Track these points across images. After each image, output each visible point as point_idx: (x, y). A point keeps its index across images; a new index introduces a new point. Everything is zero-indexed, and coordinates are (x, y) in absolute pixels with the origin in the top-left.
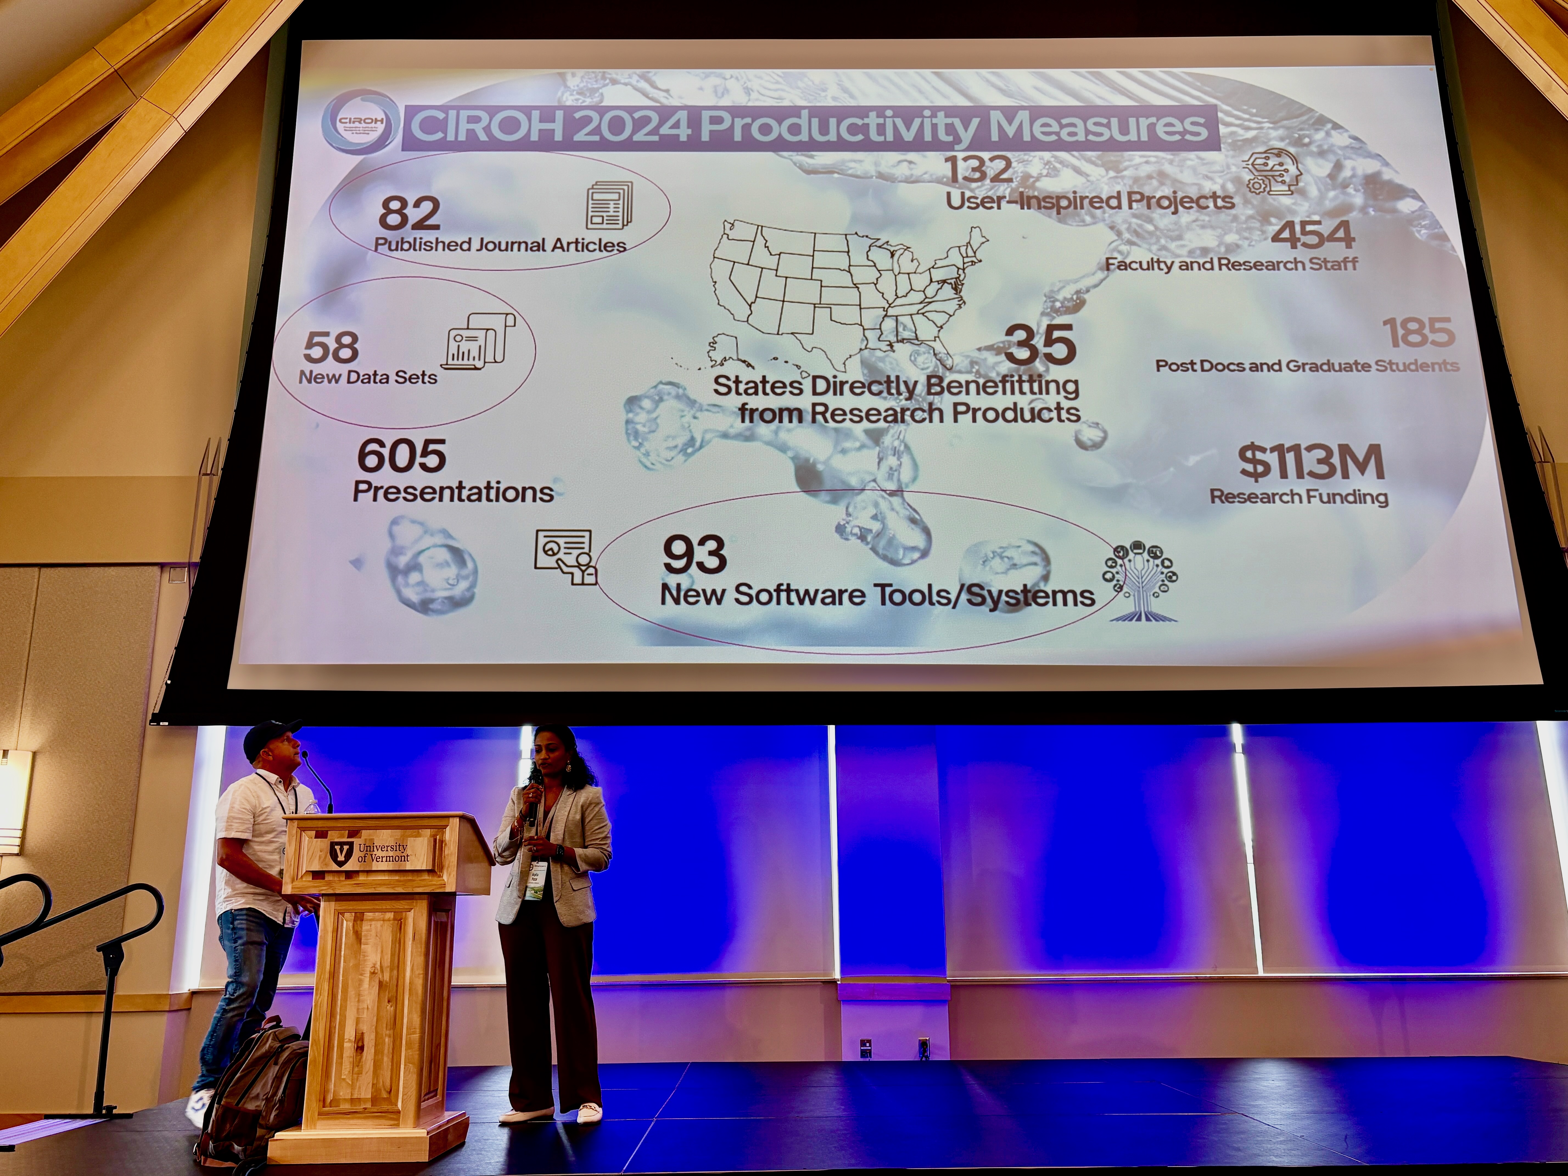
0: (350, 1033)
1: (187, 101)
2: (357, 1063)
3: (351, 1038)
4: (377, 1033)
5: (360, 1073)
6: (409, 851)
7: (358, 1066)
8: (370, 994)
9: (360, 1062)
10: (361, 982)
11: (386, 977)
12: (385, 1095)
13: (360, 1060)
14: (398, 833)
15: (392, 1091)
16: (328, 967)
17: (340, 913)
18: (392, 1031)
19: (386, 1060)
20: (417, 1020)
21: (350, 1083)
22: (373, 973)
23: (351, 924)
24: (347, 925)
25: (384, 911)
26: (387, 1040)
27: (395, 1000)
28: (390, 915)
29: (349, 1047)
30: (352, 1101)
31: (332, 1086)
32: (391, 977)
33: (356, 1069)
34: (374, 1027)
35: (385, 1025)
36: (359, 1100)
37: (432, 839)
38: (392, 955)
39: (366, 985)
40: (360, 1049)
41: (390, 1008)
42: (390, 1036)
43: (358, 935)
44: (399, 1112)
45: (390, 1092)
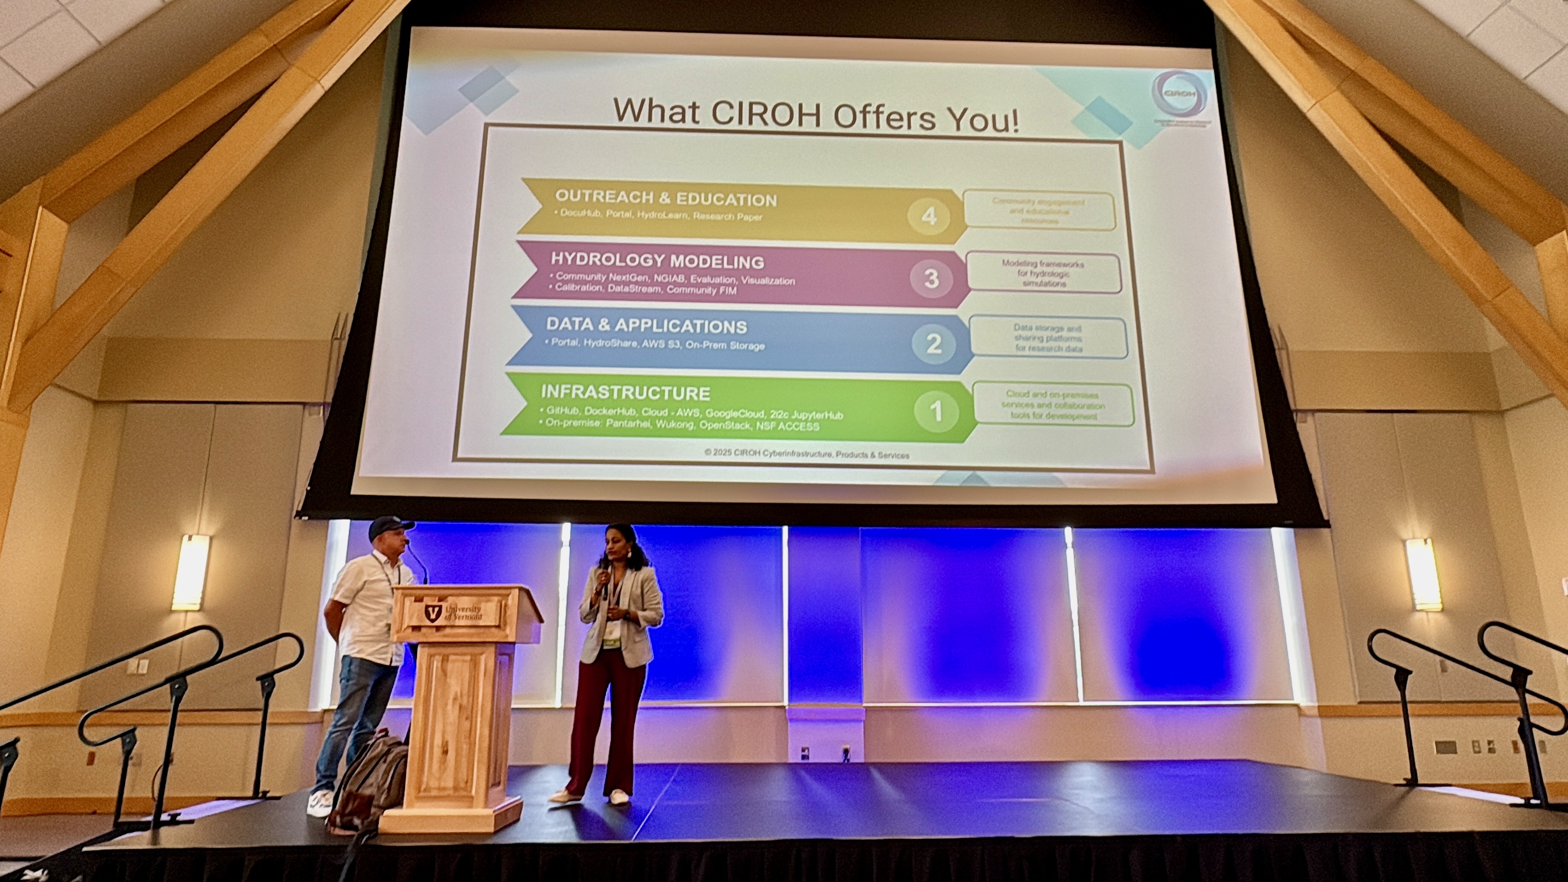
0: (438, 741)
1: (327, 69)
2: (443, 762)
3: (439, 745)
4: (457, 741)
5: (445, 769)
6: (482, 612)
7: (444, 764)
8: (452, 713)
10: (446, 705)
11: (465, 702)
12: (462, 785)
13: (445, 760)
14: (474, 599)
15: (468, 782)
16: (422, 694)
17: (431, 656)
18: (468, 740)
19: (464, 760)
20: (486, 732)
21: (438, 776)
22: (455, 699)
23: (440, 664)
24: (436, 663)
25: (465, 654)
26: (465, 746)
27: (471, 718)
28: (468, 658)
29: (437, 751)
30: (440, 789)
31: (425, 779)
32: (468, 701)
34: (455, 737)
35: (463, 736)
36: (445, 788)
37: (499, 605)
38: (469, 686)
39: (450, 707)
40: (445, 752)
41: (467, 724)
42: (467, 744)
43: (444, 672)
44: (472, 797)
45: (467, 782)
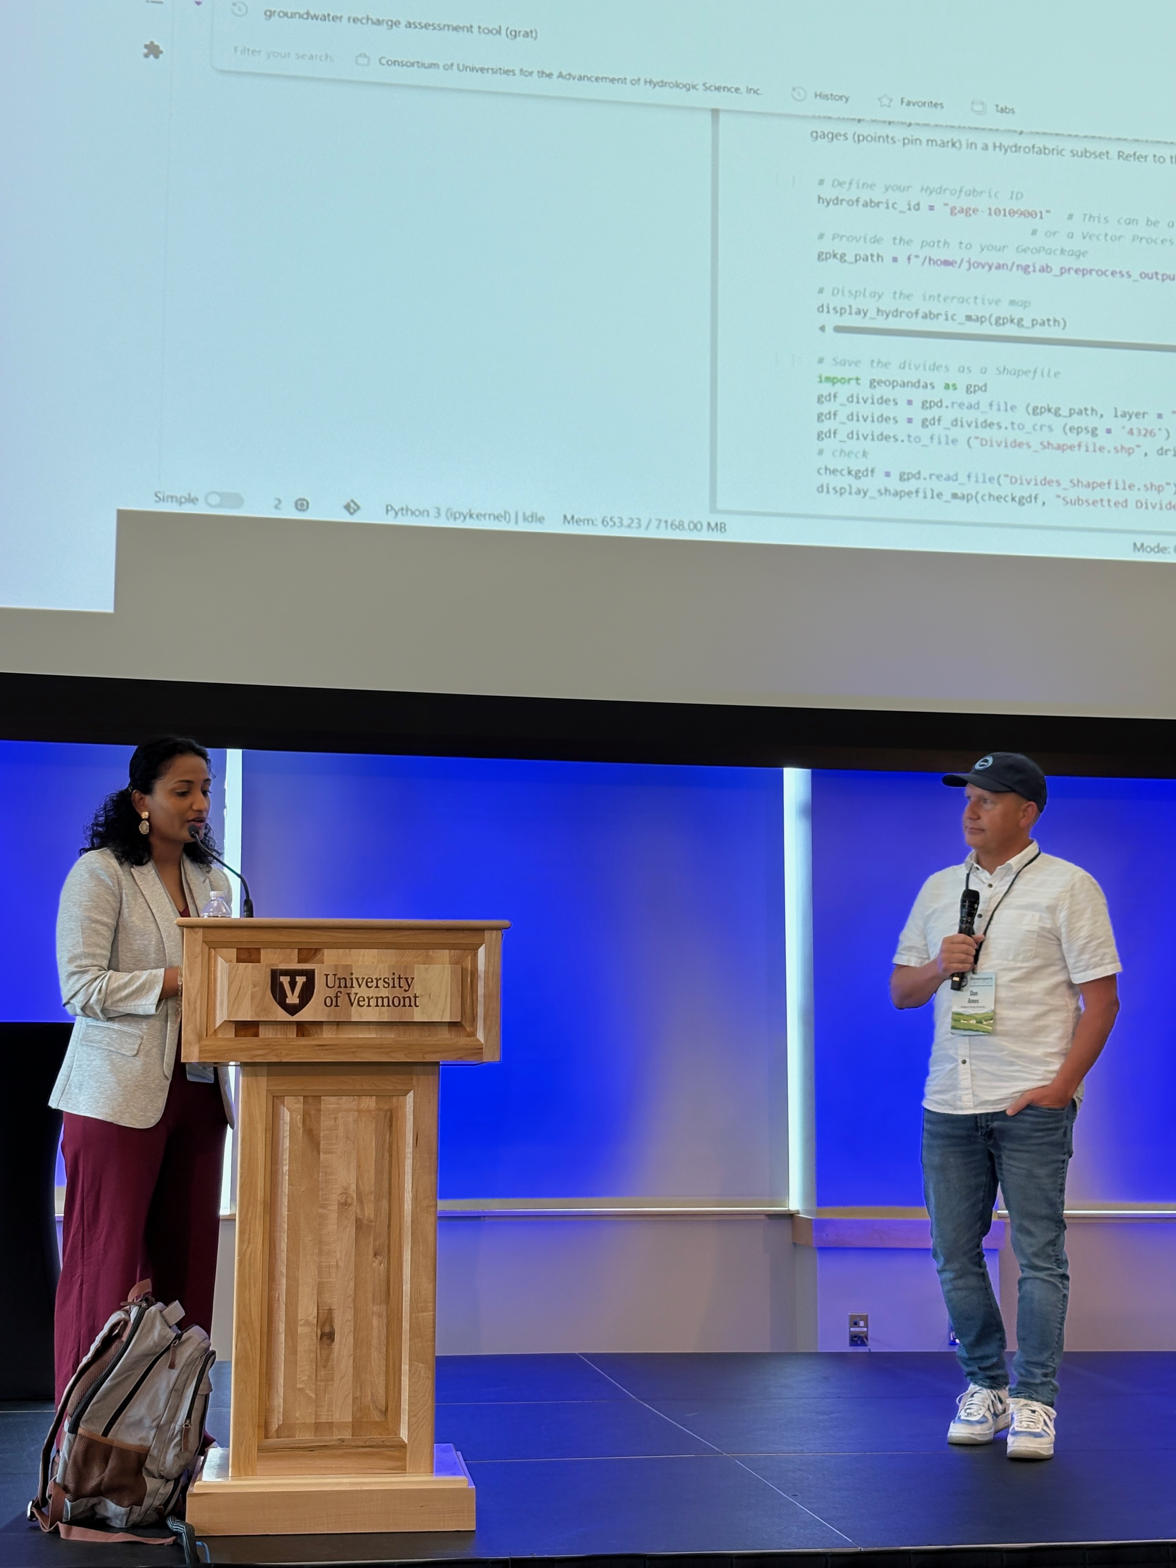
0: (307, 1310)
2: (323, 1362)
3: (310, 1318)
4: (356, 1310)
5: (329, 1379)
6: (417, 989)
7: (325, 1367)
9: (327, 1360)
10: (323, 1219)
12: (377, 1417)
13: (328, 1356)
14: (392, 955)
15: (390, 1408)
16: (260, 1194)
17: (276, 1100)
18: (383, 1308)
19: (376, 1357)
20: (428, 1288)
21: (313, 1396)
22: (344, 1205)
23: (299, 1118)
24: (293, 1110)
25: (361, 1094)
26: (375, 1322)
27: (385, 1252)
28: (370, 1103)
29: (307, 1333)
30: (318, 1427)
31: (279, 1401)
32: (377, 1211)
33: (322, 1372)
34: (350, 1300)
35: (370, 1296)
36: (331, 1425)
37: (456, 971)
38: (378, 1173)
39: (332, 1225)
40: (327, 1336)
41: (378, 1266)
42: (380, 1316)
43: (312, 1137)
44: (403, 1446)
45: (386, 1410)
